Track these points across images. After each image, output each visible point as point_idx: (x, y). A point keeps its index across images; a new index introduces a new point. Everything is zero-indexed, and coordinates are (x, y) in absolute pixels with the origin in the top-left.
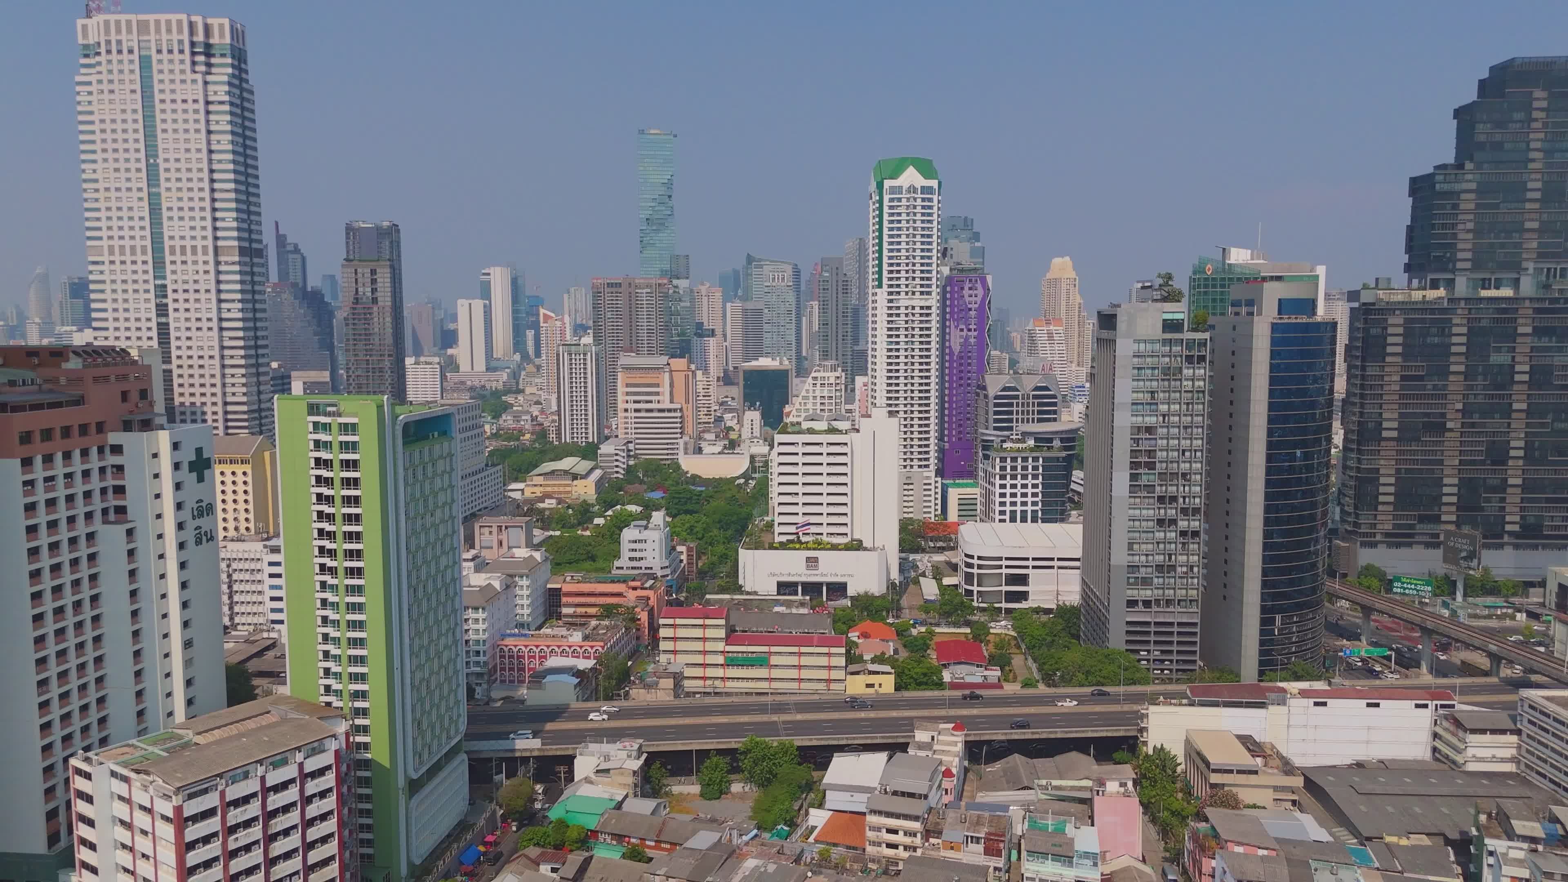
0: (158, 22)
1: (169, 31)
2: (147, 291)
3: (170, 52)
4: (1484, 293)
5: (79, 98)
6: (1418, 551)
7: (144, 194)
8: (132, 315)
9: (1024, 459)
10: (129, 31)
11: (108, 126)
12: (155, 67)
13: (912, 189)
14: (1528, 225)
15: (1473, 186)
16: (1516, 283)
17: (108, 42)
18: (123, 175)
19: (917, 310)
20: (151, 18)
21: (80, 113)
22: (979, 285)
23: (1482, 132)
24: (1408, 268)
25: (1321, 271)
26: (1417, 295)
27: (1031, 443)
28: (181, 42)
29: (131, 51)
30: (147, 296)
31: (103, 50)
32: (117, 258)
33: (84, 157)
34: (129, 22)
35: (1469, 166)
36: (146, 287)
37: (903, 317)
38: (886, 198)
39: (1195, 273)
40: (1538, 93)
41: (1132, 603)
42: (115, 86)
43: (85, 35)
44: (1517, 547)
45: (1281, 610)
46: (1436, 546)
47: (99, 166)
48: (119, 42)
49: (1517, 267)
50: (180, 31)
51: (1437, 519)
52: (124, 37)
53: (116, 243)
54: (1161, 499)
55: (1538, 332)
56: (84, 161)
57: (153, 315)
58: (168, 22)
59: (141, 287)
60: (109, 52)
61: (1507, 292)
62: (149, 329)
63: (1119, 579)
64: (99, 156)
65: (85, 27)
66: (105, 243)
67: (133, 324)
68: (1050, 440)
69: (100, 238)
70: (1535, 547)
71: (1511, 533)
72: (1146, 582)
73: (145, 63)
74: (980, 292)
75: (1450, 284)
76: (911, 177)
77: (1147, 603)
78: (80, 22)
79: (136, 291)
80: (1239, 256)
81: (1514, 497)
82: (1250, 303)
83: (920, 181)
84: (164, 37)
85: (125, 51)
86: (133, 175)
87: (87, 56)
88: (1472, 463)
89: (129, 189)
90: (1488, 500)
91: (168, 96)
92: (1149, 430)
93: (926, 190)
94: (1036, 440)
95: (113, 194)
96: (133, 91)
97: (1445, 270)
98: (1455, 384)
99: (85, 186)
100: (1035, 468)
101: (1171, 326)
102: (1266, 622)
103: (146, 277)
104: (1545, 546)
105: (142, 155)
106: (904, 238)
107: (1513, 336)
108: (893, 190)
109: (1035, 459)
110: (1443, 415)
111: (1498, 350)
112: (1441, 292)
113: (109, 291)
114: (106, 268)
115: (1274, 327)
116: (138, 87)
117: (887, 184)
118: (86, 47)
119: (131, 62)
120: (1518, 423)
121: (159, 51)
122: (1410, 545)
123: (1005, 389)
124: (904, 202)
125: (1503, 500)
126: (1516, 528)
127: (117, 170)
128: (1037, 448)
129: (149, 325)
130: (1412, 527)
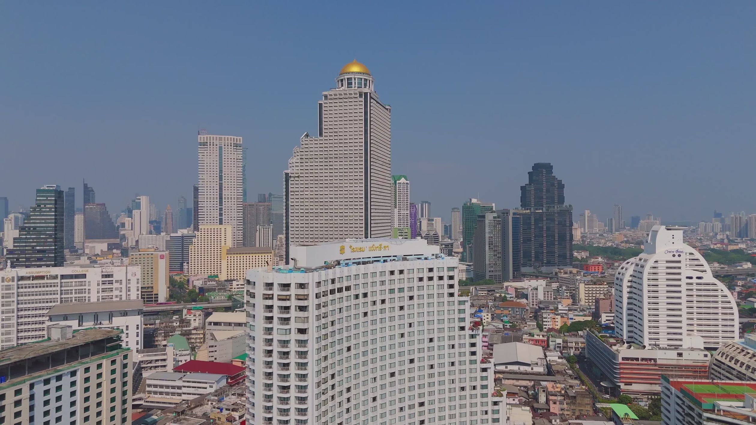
0: (225, 138)
1: (228, 140)
2: (217, 209)
3: (228, 146)
4: (537, 211)
5: (199, 157)
6: (528, 267)
7: (218, 183)
8: (212, 216)
9: (444, 250)
10: (216, 140)
11: (209, 165)
12: (223, 149)
13: (404, 183)
14: (544, 197)
15: (533, 189)
16: (542, 209)
17: (210, 142)
18: (212, 178)
19: (405, 214)
20: (223, 137)
21: (199, 161)
22: (414, 208)
23: (534, 178)
24: (521, 206)
25: (494, 205)
26: (524, 211)
27: (444, 246)
28: (231, 143)
29: (216, 145)
30: (217, 211)
31: (208, 144)
32: (209, 200)
33: (199, 172)
34: (216, 138)
35: (532, 185)
36: (217, 208)
37: (402, 216)
38: (397, 185)
39: (465, 205)
40: (544, 170)
41: (490, 271)
42: (211, 154)
43: (200, 140)
44: (546, 266)
45: (515, 271)
46: (531, 266)
47: (206, 175)
48: (213, 143)
49: (542, 206)
50: (231, 140)
51: (531, 260)
52: (215, 141)
53: (209, 196)
54: (494, 251)
55: (547, 219)
56: (199, 174)
57: (218, 216)
58: (228, 138)
59: (215, 208)
60: (210, 145)
61: (541, 211)
62: (217, 220)
63: (487, 267)
64: (205, 172)
65: (200, 138)
66: (205, 196)
67: (212, 219)
68: (448, 245)
69: (204, 195)
70: (549, 266)
71: (545, 263)
72: (492, 267)
73: (221, 148)
74: (415, 209)
75: (530, 209)
76: (403, 180)
77: (492, 271)
78: (199, 136)
79: (214, 209)
80: (474, 201)
81: (545, 255)
82: (508, 213)
83: (406, 182)
84: (226, 142)
85: (215, 145)
86: (215, 178)
87: (201, 145)
88: (536, 248)
89: (214, 182)
90: (540, 256)
91: (226, 157)
92: (492, 237)
93: (407, 184)
94: (445, 245)
95: (209, 183)
96: (217, 156)
97: (529, 206)
98: (533, 230)
99: (199, 180)
100: (446, 252)
101: (494, 217)
102: (514, 273)
103: (217, 206)
104: (551, 266)
105: (218, 173)
106: (402, 196)
107: (543, 220)
108: (399, 183)
109: (446, 250)
110: (531, 238)
111: (540, 223)
112: (529, 211)
113: (206, 209)
114: (205, 203)
115: (512, 217)
116: (218, 155)
117: (397, 182)
118: (200, 143)
119: (216, 148)
120: (545, 239)
121: (225, 145)
122: (526, 266)
123: (426, 235)
124: (402, 187)
125: (543, 256)
126: (546, 262)
127: (210, 176)
128: (445, 247)
129: (217, 219)
130: (526, 262)
